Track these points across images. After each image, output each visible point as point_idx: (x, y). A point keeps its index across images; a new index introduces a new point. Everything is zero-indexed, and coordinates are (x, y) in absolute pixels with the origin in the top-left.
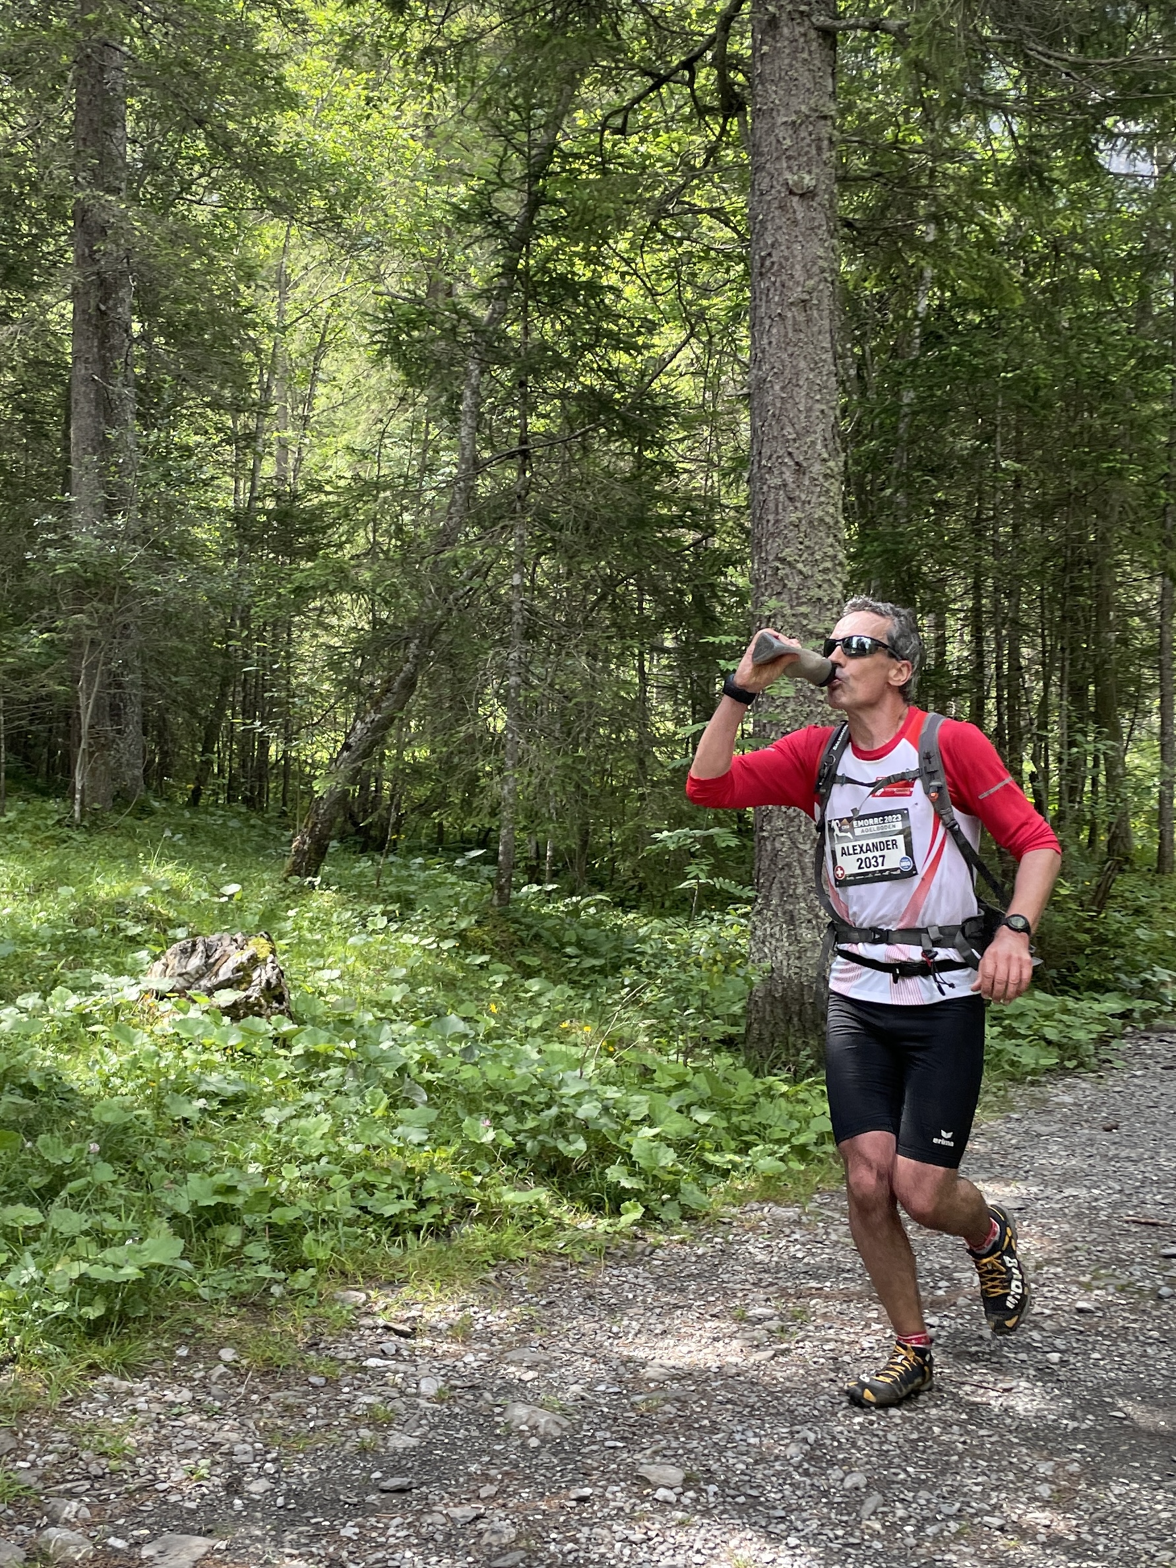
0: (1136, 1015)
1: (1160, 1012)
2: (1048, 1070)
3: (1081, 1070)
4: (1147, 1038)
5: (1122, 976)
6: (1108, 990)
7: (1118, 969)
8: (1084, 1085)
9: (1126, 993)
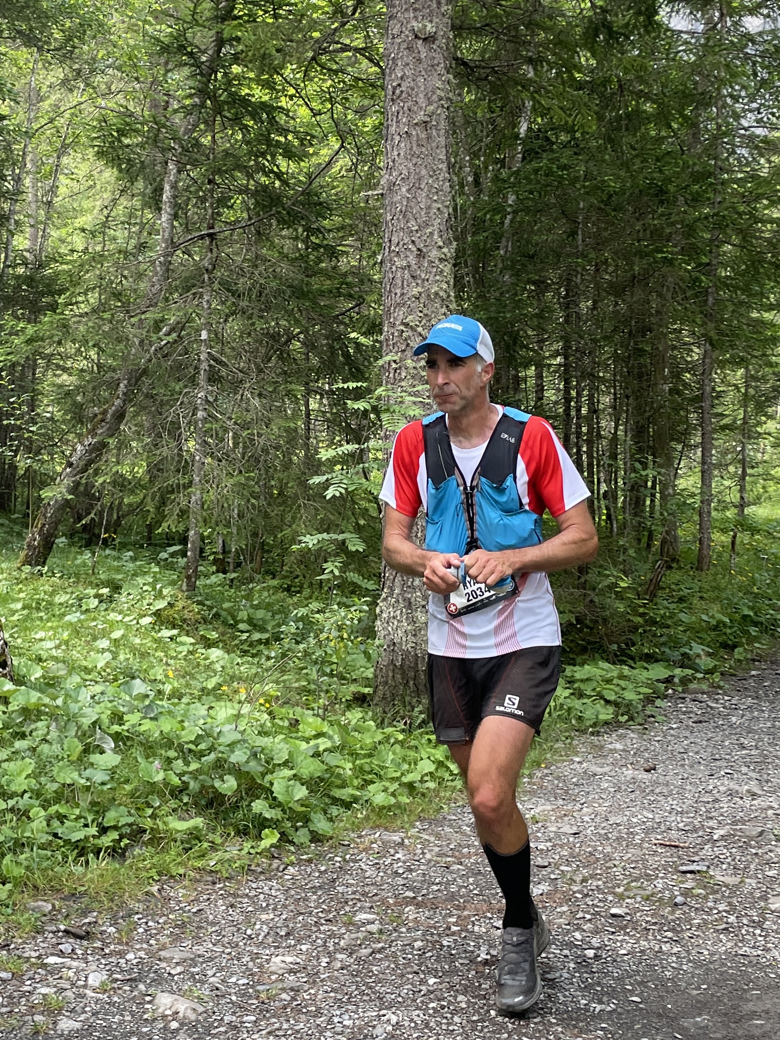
0: (676, 680)
1: (695, 678)
2: (606, 723)
3: (631, 723)
4: (684, 698)
5: (667, 650)
6: (657, 661)
7: (664, 644)
8: (632, 735)
9: (669, 663)
